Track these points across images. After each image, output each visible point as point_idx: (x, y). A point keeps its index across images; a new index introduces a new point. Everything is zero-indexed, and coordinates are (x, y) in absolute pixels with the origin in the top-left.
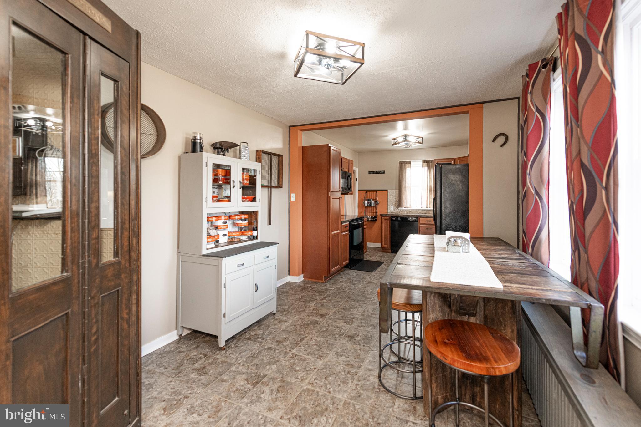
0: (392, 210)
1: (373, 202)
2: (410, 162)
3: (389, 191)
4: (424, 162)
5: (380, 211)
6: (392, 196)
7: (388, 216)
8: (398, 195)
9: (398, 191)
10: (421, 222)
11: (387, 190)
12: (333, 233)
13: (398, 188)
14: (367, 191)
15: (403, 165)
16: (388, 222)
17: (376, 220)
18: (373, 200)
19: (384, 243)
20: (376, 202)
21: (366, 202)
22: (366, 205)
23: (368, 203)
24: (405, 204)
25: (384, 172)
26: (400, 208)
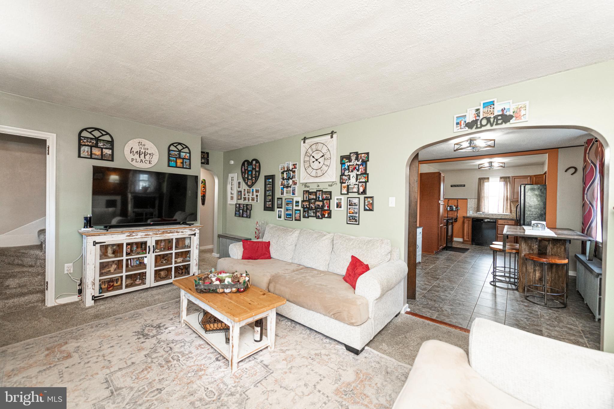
0: (471, 213)
1: (454, 207)
2: (488, 178)
3: (469, 200)
4: (501, 178)
5: (460, 214)
6: (472, 203)
7: (470, 218)
8: (476, 203)
9: (476, 200)
10: (499, 223)
11: (467, 199)
12: (441, 225)
13: (477, 198)
14: (449, 199)
15: (482, 180)
16: (470, 222)
17: (457, 221)
18: (454, 206)
19: (465, 237)
20: (457, 207)
21: (449, 208)
22: (449, 209)
23: (450, 208)
24: (483, 209)
25: (464, 186)
26: (478, 213)
